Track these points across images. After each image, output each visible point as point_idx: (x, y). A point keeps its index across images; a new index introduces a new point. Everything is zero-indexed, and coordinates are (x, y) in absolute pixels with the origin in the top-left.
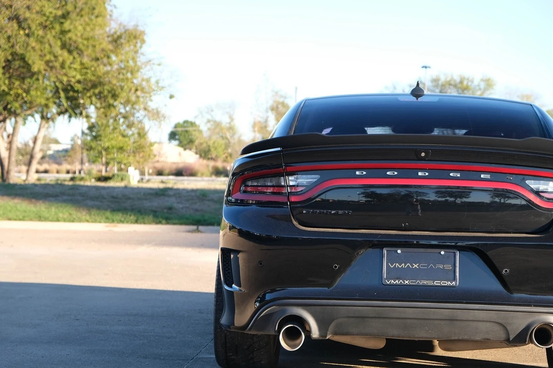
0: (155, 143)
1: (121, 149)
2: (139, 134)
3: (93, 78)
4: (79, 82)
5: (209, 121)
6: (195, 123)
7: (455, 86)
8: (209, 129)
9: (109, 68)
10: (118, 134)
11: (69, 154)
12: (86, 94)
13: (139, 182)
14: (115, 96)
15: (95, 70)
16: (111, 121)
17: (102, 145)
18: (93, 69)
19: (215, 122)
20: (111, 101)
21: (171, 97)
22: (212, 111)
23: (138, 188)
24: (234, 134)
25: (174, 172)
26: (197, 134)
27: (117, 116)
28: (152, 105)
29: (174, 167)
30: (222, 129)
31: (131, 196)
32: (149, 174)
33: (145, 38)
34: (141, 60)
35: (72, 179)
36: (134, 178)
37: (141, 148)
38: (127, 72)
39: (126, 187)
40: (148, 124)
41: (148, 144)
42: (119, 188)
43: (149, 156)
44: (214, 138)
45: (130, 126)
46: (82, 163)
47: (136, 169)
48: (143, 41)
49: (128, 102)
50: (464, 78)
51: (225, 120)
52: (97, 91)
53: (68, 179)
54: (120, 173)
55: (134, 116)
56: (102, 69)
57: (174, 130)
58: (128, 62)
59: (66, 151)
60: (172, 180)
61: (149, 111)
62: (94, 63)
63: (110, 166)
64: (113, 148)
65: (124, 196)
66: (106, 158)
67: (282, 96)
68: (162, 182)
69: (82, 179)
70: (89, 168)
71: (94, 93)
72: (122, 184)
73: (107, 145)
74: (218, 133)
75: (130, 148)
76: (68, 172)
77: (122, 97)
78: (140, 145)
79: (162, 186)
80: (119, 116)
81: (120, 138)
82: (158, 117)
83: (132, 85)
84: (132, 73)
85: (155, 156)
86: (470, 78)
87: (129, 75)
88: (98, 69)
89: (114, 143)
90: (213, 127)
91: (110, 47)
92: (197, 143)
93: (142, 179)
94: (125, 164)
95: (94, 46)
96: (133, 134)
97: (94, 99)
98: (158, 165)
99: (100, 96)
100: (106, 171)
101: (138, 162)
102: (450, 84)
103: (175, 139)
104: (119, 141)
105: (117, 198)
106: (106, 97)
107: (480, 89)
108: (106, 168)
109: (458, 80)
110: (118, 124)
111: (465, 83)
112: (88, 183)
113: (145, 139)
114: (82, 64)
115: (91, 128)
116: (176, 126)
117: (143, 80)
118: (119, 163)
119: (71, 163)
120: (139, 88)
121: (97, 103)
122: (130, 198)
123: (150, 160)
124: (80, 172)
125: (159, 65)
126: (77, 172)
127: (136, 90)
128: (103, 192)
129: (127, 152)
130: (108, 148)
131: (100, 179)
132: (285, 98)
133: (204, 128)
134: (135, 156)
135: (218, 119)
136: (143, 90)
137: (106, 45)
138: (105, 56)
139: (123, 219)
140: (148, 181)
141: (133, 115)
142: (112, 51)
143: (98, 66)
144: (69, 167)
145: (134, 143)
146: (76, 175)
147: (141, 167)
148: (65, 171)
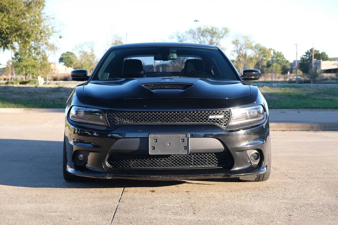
0: (52, 63)
1: (34, 66)
2: (43, 58)
3: (16, 26)
4: (8, 28)
5: (80, 52)
6: (73, 53)
7: (209, 32)
8: (81, 56)
9: (25, 21)
10: (31, 58)
11: (5, 70)
12: (12, 35)
13: (43, 84)
14: (29, 36)
15: (17, 22)
16: (28, 51)
17: (23, 64)
18: (15, 21)
19: (84, 52)
20: (27, 39)
21: (60, 37)
22: (82, 46)
23: (43, 88)
24: (94, 58)
25: (63, 79)
26: (74, 59)
27: (30, 48)
28: (50, 42)
29: (63, 76)
30: (87, 56)
31: (39, 92)
32: (49, 80)
33: (45, 3)
34: (43, 16)
35: (7, 83)
36: (41, 82)
37: (45, 66)
38: (35, 23)
39: (36, 87)
40: (48, 53)
41: (48, 64)
42: (32, 87)
43: (49, 70)
44: (84, 61)
45: (38, 54)
46: (12, 74)
47: (42, 77)
48: (44, 5)
49: (36, 39)
50: (214, 28)
51: (89, 51)
52: (18, 33)
53: (5, 83)
54: (33, 79)
55: (40, 49)
56: (21, 21)
57: (62, 57)
58: (35, 17)
59: (4, 68)
60: (62, 83)
61: (48, 45)
62: (16, 18)
63: (28, 75)
64: (29, 66)
65: (35, 92)
66: (25, 71)
67: (119, 38)
68: (57, 84)
69: (12, 83)
70: (16, 77)
71: (17, 35)
73: (26, 64)
74: (85, 58)
75: (39, 66)
76: (5, 80)
77: (32, 37)
78: (44, 64)
79: (57, 86)
80: (32, 48)
81: (33, 60)
82: (54, 49)
83: (38, 30)
84: (38, 23)
85: (52, 70)
86: (217, 28)
87: (36, 25)
88: (18, 21)
89: (29, 63)
90: (83, 55)
91: (25, 8)
92: (74, 63)
93: (46, 83)
94: (36, 75)
95: (16, 8)
96: (40, 59)
97: (17, 38)
98: (54, 75)
99: (20, 36)
100: (26, 79)
101: (43, 73)
102: (207, 31)
103: (63, 62)
104: (31, 62)
105: (31, 93)
106: (24, 37)
107: (222, 33)
108: (26, 77)
109: (210, 29)
110: (31, 53)
111: (214, 30)
112: (15, 86)
113: (47, 61)
114: (9, 18)
115: (16, 54)
116: (62, 55)
117: (44, 27)
118: (33, 74)
119: (7, 75)
120: (42, 31)
121: (18, 41)
122: (38, 93)
123: (50, 73)
124: (11, 80)
125: (53, 18)
126: (10, 80)
127: (41, 33)
128: (23, 90)
129: (37, 68)
130: (26, 66)
131: (20, 83)
132: (121, 39)
133: (78, 55)
134: (41, 70)
135: (85, 50)
136: (44, 32)
137: (23, 7)
138: (22, 14)
139: (34, 106)
140: (49, 84)
141: (40, 47)
142: (26, 11)
143: (19, 19)
144: (5, 77)
145: (41, 63)
146: (8, 81)
147: (45, 76)
148: (3, 79)
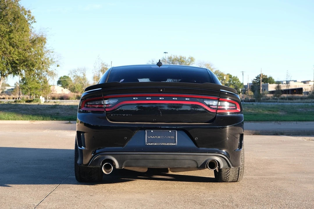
0: (51, 86)
1: (36, 88)
2: (44, 82)
3: (23, 58)
4: (17, 60)
5: (74, 76)
6: (68, 77)
7: (178, 60)
8: (75, 79)
9: (31, 54)
10: (35, 82)
11: (14, 91)
12: (21, 65)
13: (44, 102)
14: (33, 66)
15: (25, 55)
16: (32, 76)
17: (28, 87)
18: (23, 54)
19: (77, 76)
20: (32, 68)
21: (58, 66)
22: (76, 72)
23: (44, 105)
24: (85, 82)
25: (60, 98)
26: (69, 81)
27: (34, 74)
28: (50, 69)
29: (60, 96)
30: (80, 79)
31: (41, 109)
32: (49, 99)
33: (46, 41)
34: (45, 50)
35: (15, 102)
36: (42, 101)
37: (45, 88)
38: (38, 55)
39: (38, 105)
40: (48, 78)
41: (48, 86)
42: (35, 105)
43: (49, 91)
44: (77, 83)
45: (40, 78)
46: (19, 94)
47: (43, 97)
48: (45, 42)
49: (39, 68)
50: (182, 57)
51: (81, 75)
52: (25, 64)
53: (14, 101)
54: (36, 99)
55: (42, 75)
56: (28, 54)
57: (59, 80)
58: (39, 51)
59: (12, 89)
60: (59, 101)
61: (48, 72)
62: (24, 51)
63: (32, 96)
64: (33, 88)
65: (37, 108)
66: (30, 92)
67: (105, 65)
68: (55, 102)
69: (20, 101)
70: (23, 96)
71: (24, 64)
72: (37, 104)
73: (30, 87)
74: (79, 81)
75: (41, 88)
76: (13, 99)
77: (36, 66)
78: (45, 86)
79: (54, 104)
80: (35, 74)
81: (36, 84)
82: (53, 75)
83: (41, 61)
84: (40, 56)
85: (51, 91)
86: (184, 57)
87: (39, 57)
88: (26, 54)
89: (33, 85)
90: (77, 78)
91: (31, 45)
92: (69, 85)
93: (46, 101)
94: (38, 95)
95: (24, 44)
96: (42, 82)
97: (24, 67)
98: (53, 95)
99: (27, 66)
100: (30, 98)
101: (44, 94)
102: (176, 60)
103: (60, 84)
104: (36, 85)
105: (35, 110)
106: (29, 66)
107: (188, 62)
108: (30, 97)
109: (179, 58)
110: (35, 78)
111: (182, 59)
112: (22, 103)
113: (47, 84)
114: (19, 52)
115: (23, 79)
116: (60, 79)
117: (45, 59)
118: (35, 94)
119: (15, 95)
120: (44, 62)
121: (25, 69)
122: (40, 110)
123: (49, 93)
124: (19, 99)
125: (52, 52)
126: (17, 99)
127: (43, 63)
128: (29, 107)
129: (39, 90)
130: (31, 88)
131: (27, 101)
132: (107, 66)
133: (72, 79)
134: (42, 91)
135: (78, 75)
136: (45, 63)
137: (29, 44)
138: (28, 49)
139: (37, 119)
140: (48, 102)
141: (42, 74)
142: (31, 46)
143: (26, 53)
144: (14, 96)
145: (42, 86)
146: (17, 100)
147: (46, 96)
148: (12, 98)
